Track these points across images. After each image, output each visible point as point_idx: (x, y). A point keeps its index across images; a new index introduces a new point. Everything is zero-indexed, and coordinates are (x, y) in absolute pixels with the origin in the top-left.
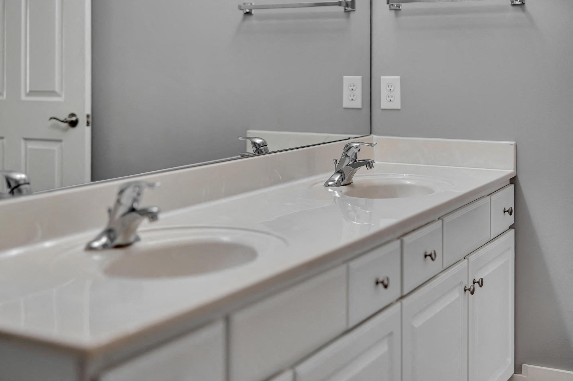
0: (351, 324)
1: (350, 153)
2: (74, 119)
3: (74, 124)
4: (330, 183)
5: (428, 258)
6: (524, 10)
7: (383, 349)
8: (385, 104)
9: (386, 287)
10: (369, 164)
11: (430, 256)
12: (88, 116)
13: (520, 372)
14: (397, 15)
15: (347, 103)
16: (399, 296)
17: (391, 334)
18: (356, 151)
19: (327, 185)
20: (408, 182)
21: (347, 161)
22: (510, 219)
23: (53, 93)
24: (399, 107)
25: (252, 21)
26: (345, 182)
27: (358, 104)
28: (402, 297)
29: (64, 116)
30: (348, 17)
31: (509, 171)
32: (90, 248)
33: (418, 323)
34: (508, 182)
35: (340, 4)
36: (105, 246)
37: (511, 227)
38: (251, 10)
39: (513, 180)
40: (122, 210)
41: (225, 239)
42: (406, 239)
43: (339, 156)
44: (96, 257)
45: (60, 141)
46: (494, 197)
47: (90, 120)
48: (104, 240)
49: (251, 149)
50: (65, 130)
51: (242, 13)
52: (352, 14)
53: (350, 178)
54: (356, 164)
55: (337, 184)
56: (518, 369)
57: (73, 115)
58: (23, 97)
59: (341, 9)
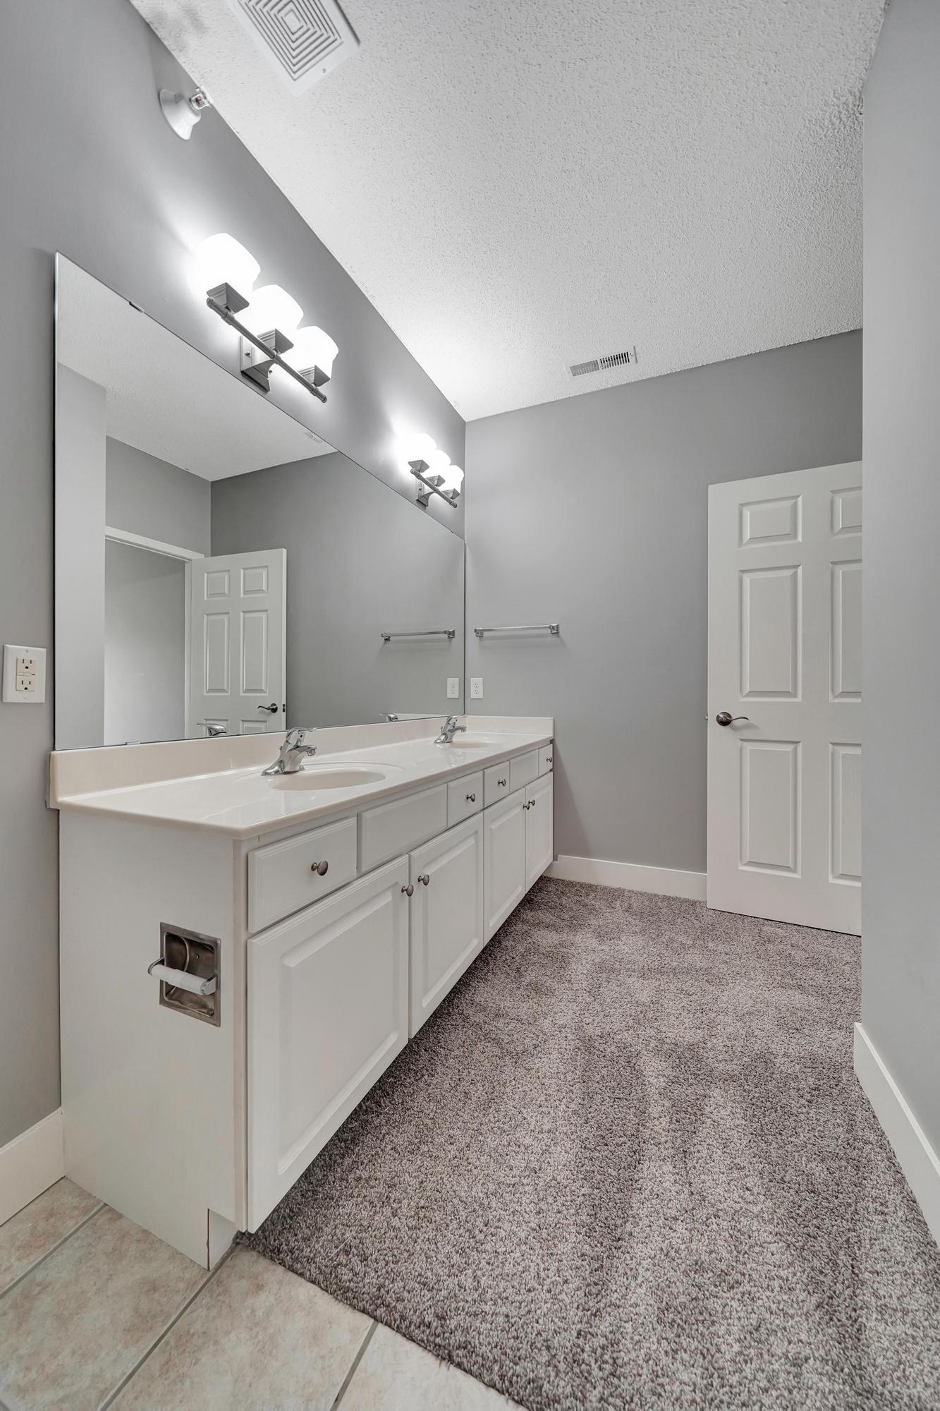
0: (450, 826)
1: (451, 722)
2: (274, 707)
3: (274, 710)
4: (438, 741)
5: (501, 784)
6: (558, 636)
7: (472, 841)
8: (473, 695)
9: (473, 800)
10: (463, 729)
11: (502, 783)
12: (284, 705)
13: (556, 860)
14: (480, 640)
15: (449, 695)
16: (482, 808)
17: (477, 832)
18: (455, 721)
19: (436, 742)
20: (488, 742)
21: (449, 727)
22: (550, 765)
23: (262, 691)
24: (481, 697)
25: (389, 644)
26: (448, 741)
27: (456, 695)
28: (484, 809)
29: (268, 705)
30: (450, 641)
31: (549, 735)
32: (265, 773)
33: (494, 826)
34: (549, 743)
35: (445, 632)
36: (277, 772)
37: (551, 770)
38: (389, 637)
39: (552, 742)
40: (290, 747)
41: (363, 769)
42: (486, 771)
43: (444, 725)
44: (270, 779)
45: (266, 722)
46: (540, 750)
47: (285, 708)
48: (277, 768)
49: (387, 720)
50: (269, 714)
51: (383, 639)
52: (453, 639)
53: (451, 738)
54: (454, 729)
55: (443, 742)
56: (555, 858)
57: (274, 705)
58: (241, 694)
59: (446, 636)
